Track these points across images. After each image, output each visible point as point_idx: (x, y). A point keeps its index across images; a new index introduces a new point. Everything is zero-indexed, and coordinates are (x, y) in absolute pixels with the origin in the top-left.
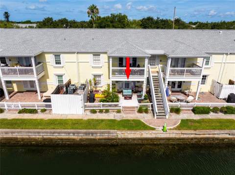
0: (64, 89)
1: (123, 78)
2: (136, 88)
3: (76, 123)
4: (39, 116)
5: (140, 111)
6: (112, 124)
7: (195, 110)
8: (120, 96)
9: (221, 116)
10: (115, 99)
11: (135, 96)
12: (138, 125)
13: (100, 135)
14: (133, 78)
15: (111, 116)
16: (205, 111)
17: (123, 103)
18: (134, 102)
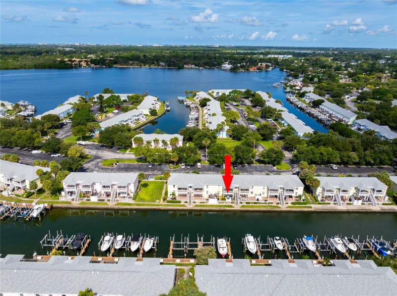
0: (210, 197)
1: (226, 193)
2: (231, 196)
3: (216, 206)
4: (205, 204)
5: (232, 203)
6: (225, 206)
7: (247, 203)
8: (226, 198)
9: (253, 204)
10: (225, 199)
11: (230, 198)
12: (231, 206)
13: (222, 209)
14: (229, 194)
15: (224, 204)
16: (249, 203)
17: (227, 200)
18: (230, 200)
